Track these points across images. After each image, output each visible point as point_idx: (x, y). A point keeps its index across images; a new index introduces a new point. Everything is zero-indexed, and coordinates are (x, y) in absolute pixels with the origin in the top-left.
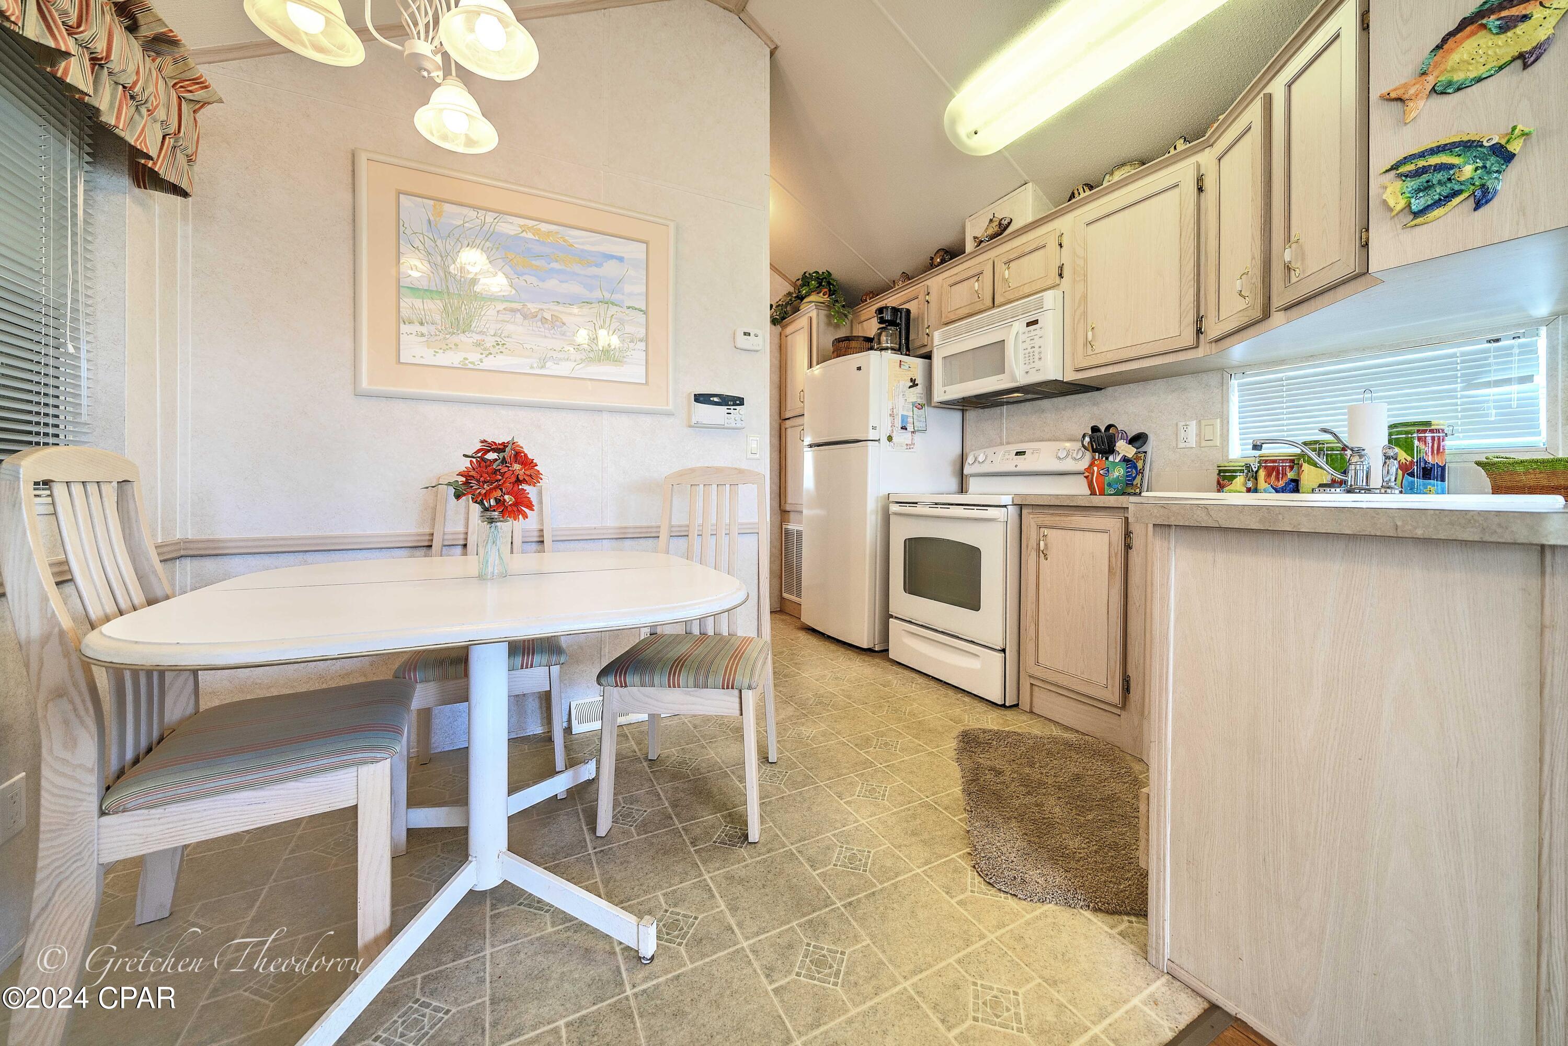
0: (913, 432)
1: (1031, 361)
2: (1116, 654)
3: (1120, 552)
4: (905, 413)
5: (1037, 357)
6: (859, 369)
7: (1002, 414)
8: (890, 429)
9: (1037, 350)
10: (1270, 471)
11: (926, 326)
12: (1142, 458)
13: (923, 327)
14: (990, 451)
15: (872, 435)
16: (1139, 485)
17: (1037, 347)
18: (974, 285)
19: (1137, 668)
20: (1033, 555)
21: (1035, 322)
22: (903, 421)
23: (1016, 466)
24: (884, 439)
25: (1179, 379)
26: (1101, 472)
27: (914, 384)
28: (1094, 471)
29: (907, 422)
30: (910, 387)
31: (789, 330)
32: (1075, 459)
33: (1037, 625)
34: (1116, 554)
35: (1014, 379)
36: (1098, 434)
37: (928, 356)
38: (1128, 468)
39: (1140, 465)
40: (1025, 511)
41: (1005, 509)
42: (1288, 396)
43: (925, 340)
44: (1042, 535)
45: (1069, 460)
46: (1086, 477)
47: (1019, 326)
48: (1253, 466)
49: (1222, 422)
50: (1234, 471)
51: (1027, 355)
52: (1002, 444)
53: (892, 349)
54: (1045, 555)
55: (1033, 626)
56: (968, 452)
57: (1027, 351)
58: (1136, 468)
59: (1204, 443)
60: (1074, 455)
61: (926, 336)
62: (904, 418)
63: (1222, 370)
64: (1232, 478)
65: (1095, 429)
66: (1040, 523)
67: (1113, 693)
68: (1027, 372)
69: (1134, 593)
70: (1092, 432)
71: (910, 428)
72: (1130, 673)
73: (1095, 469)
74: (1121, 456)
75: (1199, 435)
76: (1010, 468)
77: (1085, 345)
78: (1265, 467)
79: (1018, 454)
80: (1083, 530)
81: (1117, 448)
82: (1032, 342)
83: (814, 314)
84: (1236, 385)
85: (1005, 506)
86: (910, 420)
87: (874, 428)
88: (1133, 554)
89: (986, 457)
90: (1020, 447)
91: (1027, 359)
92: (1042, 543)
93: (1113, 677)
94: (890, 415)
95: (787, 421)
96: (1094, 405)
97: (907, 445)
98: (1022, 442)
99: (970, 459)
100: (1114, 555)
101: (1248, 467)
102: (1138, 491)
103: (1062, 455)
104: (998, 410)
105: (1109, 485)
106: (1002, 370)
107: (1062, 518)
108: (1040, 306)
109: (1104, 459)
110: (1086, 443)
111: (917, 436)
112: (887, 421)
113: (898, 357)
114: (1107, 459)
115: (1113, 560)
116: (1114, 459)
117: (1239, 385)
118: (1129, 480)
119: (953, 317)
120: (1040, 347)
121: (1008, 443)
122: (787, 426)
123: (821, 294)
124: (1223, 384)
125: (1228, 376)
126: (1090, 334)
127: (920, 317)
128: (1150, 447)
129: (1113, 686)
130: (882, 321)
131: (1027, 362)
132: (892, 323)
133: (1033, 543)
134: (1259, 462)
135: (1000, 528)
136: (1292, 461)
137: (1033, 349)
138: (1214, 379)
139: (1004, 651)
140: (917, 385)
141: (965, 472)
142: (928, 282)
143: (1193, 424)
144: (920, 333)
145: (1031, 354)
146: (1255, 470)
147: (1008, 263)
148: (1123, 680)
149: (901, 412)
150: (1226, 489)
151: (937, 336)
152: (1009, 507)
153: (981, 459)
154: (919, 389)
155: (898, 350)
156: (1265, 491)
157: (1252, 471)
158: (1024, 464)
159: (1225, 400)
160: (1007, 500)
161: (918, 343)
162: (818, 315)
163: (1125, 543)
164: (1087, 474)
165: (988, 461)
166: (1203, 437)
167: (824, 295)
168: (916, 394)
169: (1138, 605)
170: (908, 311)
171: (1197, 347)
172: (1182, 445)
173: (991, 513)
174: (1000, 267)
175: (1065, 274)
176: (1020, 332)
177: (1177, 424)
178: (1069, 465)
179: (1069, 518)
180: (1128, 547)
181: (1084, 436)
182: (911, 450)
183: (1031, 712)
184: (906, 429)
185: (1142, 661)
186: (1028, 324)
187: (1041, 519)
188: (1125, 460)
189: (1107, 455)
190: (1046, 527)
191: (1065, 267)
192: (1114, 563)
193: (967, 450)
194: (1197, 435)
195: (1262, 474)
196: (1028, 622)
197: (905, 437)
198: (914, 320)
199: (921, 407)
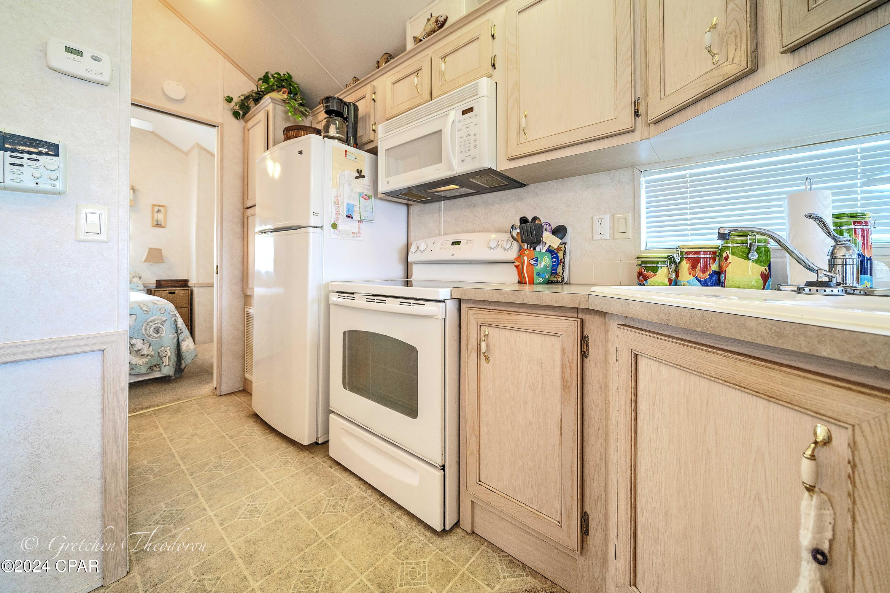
0: (360, 221)
1: (467, 149)
2: (572, 488)
3: (575, 362)
4: (351, 202)
5: (472, 144)
6: (301, 152)
7: (440, 208)
8: (334, 216)
9: (472, 138)
10: (694, 263)
11: (372, 122)
12: (563, 248)
13: (369, 124)
14: (430, 241)
15: (313, 221)
16: (561, 274)
17: (472, 135)
18: (414, 80)
19: (596, 505)
20: (474, 356)
21: (471, 110)
22: (348, 210)
23: (453, 255)
24: (327, 227)
25: (593, 177)
26: (531, 262)
27: (360, 175)
28: (524, 260)
29: (353, 211)
30: (357, 178)
31: (250, 124)
32: (505, 249)
33: (478, 437)
34: (571, 364)
35: (450, 167)
36: (528, 225)
37: (374, 152)
38: (553, 258)
39: (560, 255)
40: (463, 305)
41: (442, 304)
42: (692, 192)
43: (371, 137)
44: (482, 335)
45: (499, 249)
46: (517, 267)
47: (455, 115)
48: (676, 258)
49: (634, 216)
50: (657, 263)
51: (463, 144)
52: (440, 235)
53: (339, 139)
54: (487, 358)
55: (474, 439)
56: (412, 242)
57: (462, 140)
58: (557, 257)
59: (617, 236)
60: (504, 245)
61: (373, 132)
62: (350, 207)
63: (633, 166)
64: (655, 270)
65: (524, 220)
66: (480, 321)
67: (569, 535)
68: (463, 161)
69: (592, 413)
70: (521, 223)
71: (356, 217)
72: (587, 509)
73: (526, 258)
74: (547, 246)
75: (613, 228)
76: (447, 256)
77: (518, 133)
78: (688, 259)
79: (454, 243)
80: (530, 332)
81: (544, 239)
82: (468, 129)
83: (270, 108)
84: (643, 182)
85: (443, 301)
86: (356, 209)
87: (315, 214)
88: (589, 362)
89: (427, 246)
90: (456, 238)
91: (463, 147)
92: (483, 345)
93: (569, 516)
94: (335, 203)
95: (248, 210)
96: (518, 200)
97: (353, 233)
98: (457, 233)
99: (412, 249)
100: (567, 365)
101: (671, 259)
102: (560, 279)
103: (493, 245)
104: (436, 205)
105: (538, 274)
106: (439, 160)
107: (507, 316)
108: (475, 93)
109: (532, 249)
110: (515, 234)
111: (363, 225)
112: (331, 210)
113: (345, 147)
114: (535, 249)
115: (567, 370)
116: (541, 249)
117: (647, 182)
118: (554, 270)
119: (395, 112)
120: (475, 135)
121: (445, 234)
122: (248, 215)
123: (281, 93)
124: (634, 182)
125: (637, 172)
126: (523, 120)
127: (367, 116)
128: (568, 239)
129: (569, 527)
130: (329, 112)
131: (463, 150)
132: (339, 114)
133: (473, 342)
134: (682, 254)
135: (439, 325)
136: (714, 253)
137: (469, 137)
138: (625, 175)
139: (443, 468)
140: (364, 177)
141: (410, 260)
142: (375, 83)
143: (607, 219)
144: (368, 128)
145: (467, 142)
146: (678, 261)
147: (444, 58)
148: (582, 518)
149: (346, 200)
150: (649, 281)
151: (380, 128)
152: (448, 302)
153: (422, 248)
154: (366, 181)
155: (346, 141)
156: (689, 284)
157: (675, 262)
158: (459, 253)
159: (636, 196)
160: (444, 293)
161: (365, 139)
162: (274, 109)
163: (581, 351)
164: (517, 263)
165: (429, 250)
166: (616, 230)
167: (283, 93)
168: (364, 186)
169: (596, 428)
170: (356, 108)
171: (633, 131)
172: (598, 237)
173: (429, 308)
174: (437, 61)
175: (497, 65)
176: (456, 121)
177: (592, 217)
178: (499, 255)
179: (513, 317)
180: (584, 354)
181: (513, 227)
182: (358, 238)
183: (473, 533)
184: (352, 218)
185: (603, 497)
186: (464, 112)
187: (482, 316)
188: (550, 250)
189: (534, 245)
190: (488, 325)
191: (497, 59)
192: (568, 374)
193: (411, 240)
194: (610, 228)
195: (685, 266)
196: (468, 433)
197: (351, 226)
198: (362, 118)
199: (368, 198)
